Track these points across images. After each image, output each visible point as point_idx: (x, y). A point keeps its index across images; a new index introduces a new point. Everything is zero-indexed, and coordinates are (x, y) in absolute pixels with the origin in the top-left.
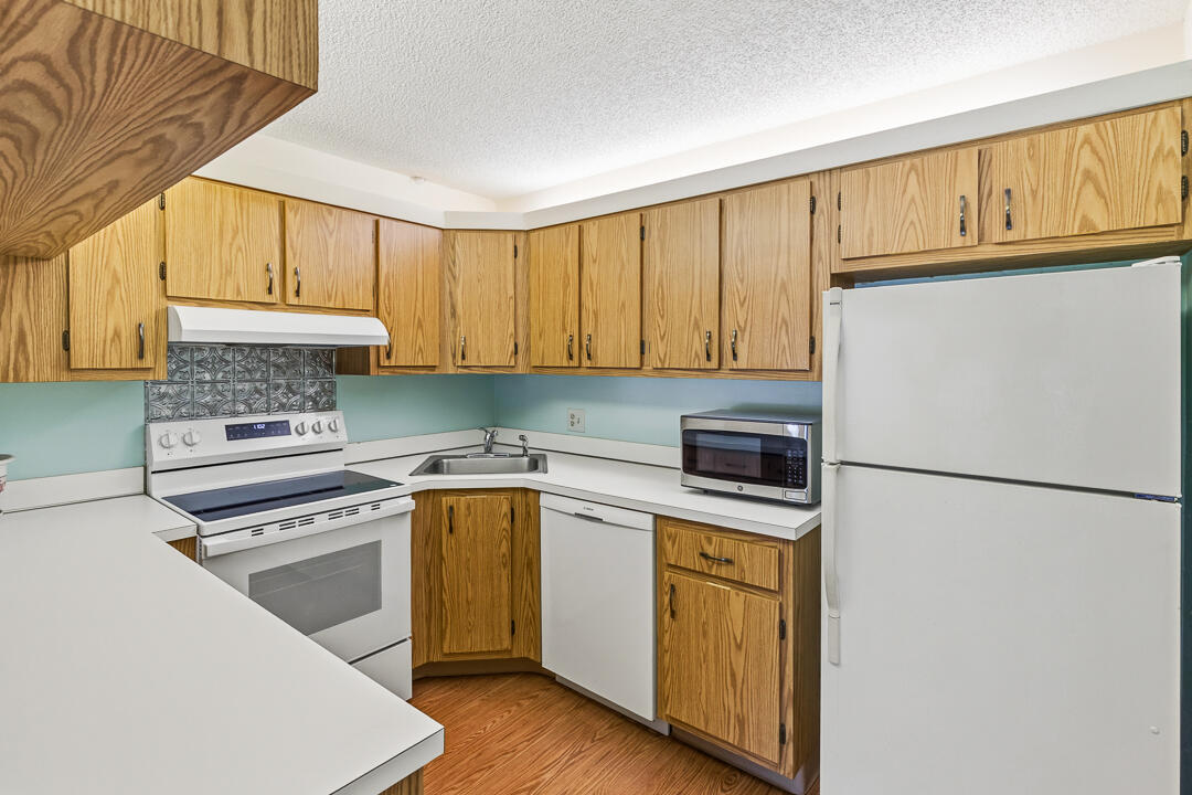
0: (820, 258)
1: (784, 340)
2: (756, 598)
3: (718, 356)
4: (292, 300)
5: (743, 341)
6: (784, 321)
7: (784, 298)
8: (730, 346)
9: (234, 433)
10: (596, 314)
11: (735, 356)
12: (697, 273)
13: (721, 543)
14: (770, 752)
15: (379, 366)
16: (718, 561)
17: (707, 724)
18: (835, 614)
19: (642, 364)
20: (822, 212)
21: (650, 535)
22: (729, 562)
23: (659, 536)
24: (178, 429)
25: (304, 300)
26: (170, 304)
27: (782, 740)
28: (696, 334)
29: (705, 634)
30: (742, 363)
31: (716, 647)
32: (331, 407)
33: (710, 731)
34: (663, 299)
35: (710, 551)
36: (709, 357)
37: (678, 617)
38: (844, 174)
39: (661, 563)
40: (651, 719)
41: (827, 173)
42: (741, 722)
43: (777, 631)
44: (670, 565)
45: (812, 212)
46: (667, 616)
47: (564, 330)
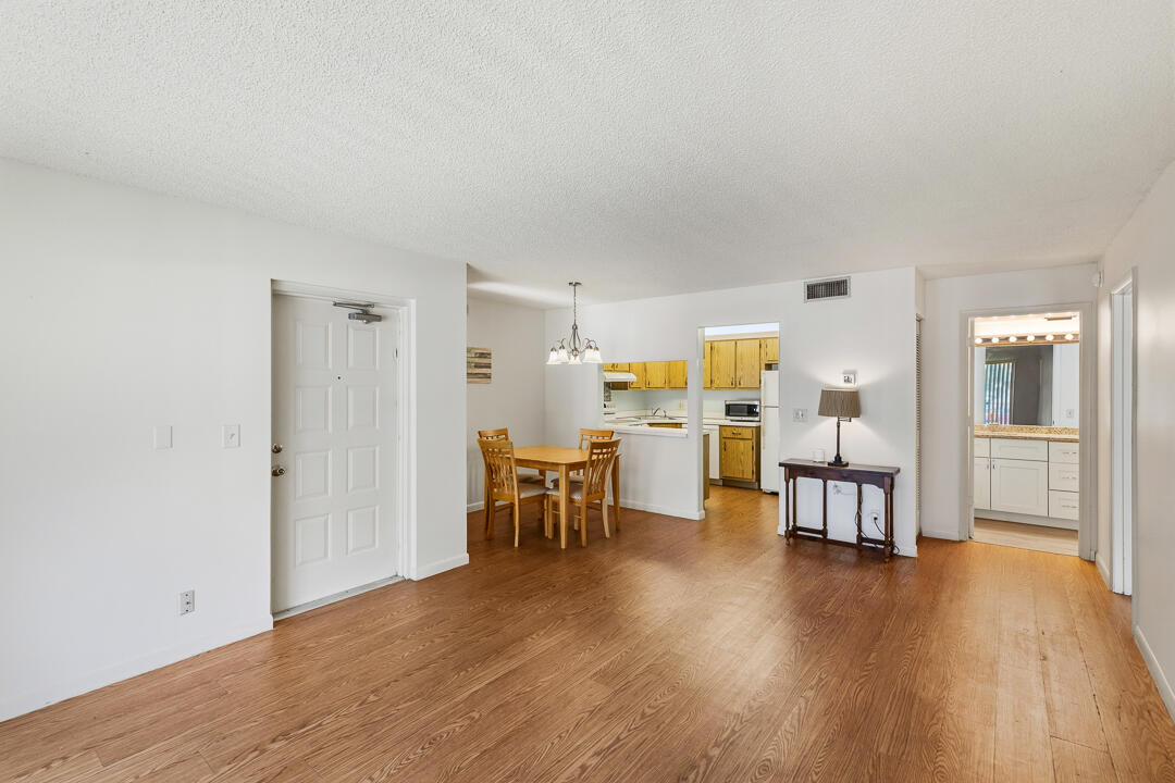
0: (762, 360)
1: (753, 380)
2: (747, 442)
3: (735, 385)
5: (742, 380)
6: (753, 376)
7: (753, 370)
8: (738, 382)
11: (740, 385)
13: (737, 430)
14: (750, 477)
16: (736, 434)
17: (734, 474)
19: (712, 387)
20: (763, 348)
21: (719, 431)
22: (739, 434)
23: (721, 431)
27: (753, 473)
28: (729, 379)
29: (733, 452)
30: (742, 386)
31: (736, 455)
35: (734, 432)
36: (733, 385)
37: (726, 450)
38: (768, 340)
39: (721, 437)
40: (719, 479)
41: (764, 339)
42: (742, 472)
43: (751, 448)
44: (723, 437)
45: (760, 348)
46: (723, 451)
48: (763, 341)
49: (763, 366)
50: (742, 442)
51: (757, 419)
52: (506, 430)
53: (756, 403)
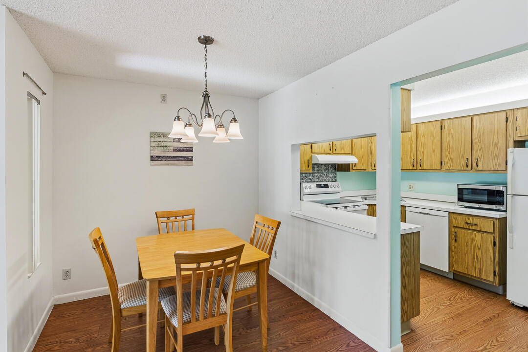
0: (510, 136)
1: (496, 161)
2: (485, 235)
3: (471, 166)
4: (335, 152)
5: (480, 161)
6: (496, 155)
7: (496, 148)
8: (475, 163)
9: (319, 186)
10: (423, 153)
11: (477, 166)
12: (463, 140)
13: (473, 220)
14: (491, 278)
15: (352, 169)
16: (472, 225)
17: (468, 271)
18: (511, 235)
19: (441, 168)
20: (510, 122)
21: (447, 218)
22: (476, 225)
23: (450, 218)
24: (308, 185)
25: (337, 152)
26: (313, 155)
27: (495, 275)
28: (463, 160)
29: (467, 246)
30: (480, 168)
31: (471, 249)
32: (336, 181)
33: (469, 273)
34: (449, 148)
35: (469, 222)
36: (467, 166)
37: (458, 241)
38: (518, 111)
39: (451, 226)
40: (447, 271)
41: (512, 110)
42: (480, 270)
43: (492, 244)
44: (454, 227)
45: (507, 122)
46: (453, 241)
47: (411, 157)
48: (509, 113)
49: (511, 143)
50: (478, 236)
51: (501, 208)
52: (194, 210)
53: (501, 188)
